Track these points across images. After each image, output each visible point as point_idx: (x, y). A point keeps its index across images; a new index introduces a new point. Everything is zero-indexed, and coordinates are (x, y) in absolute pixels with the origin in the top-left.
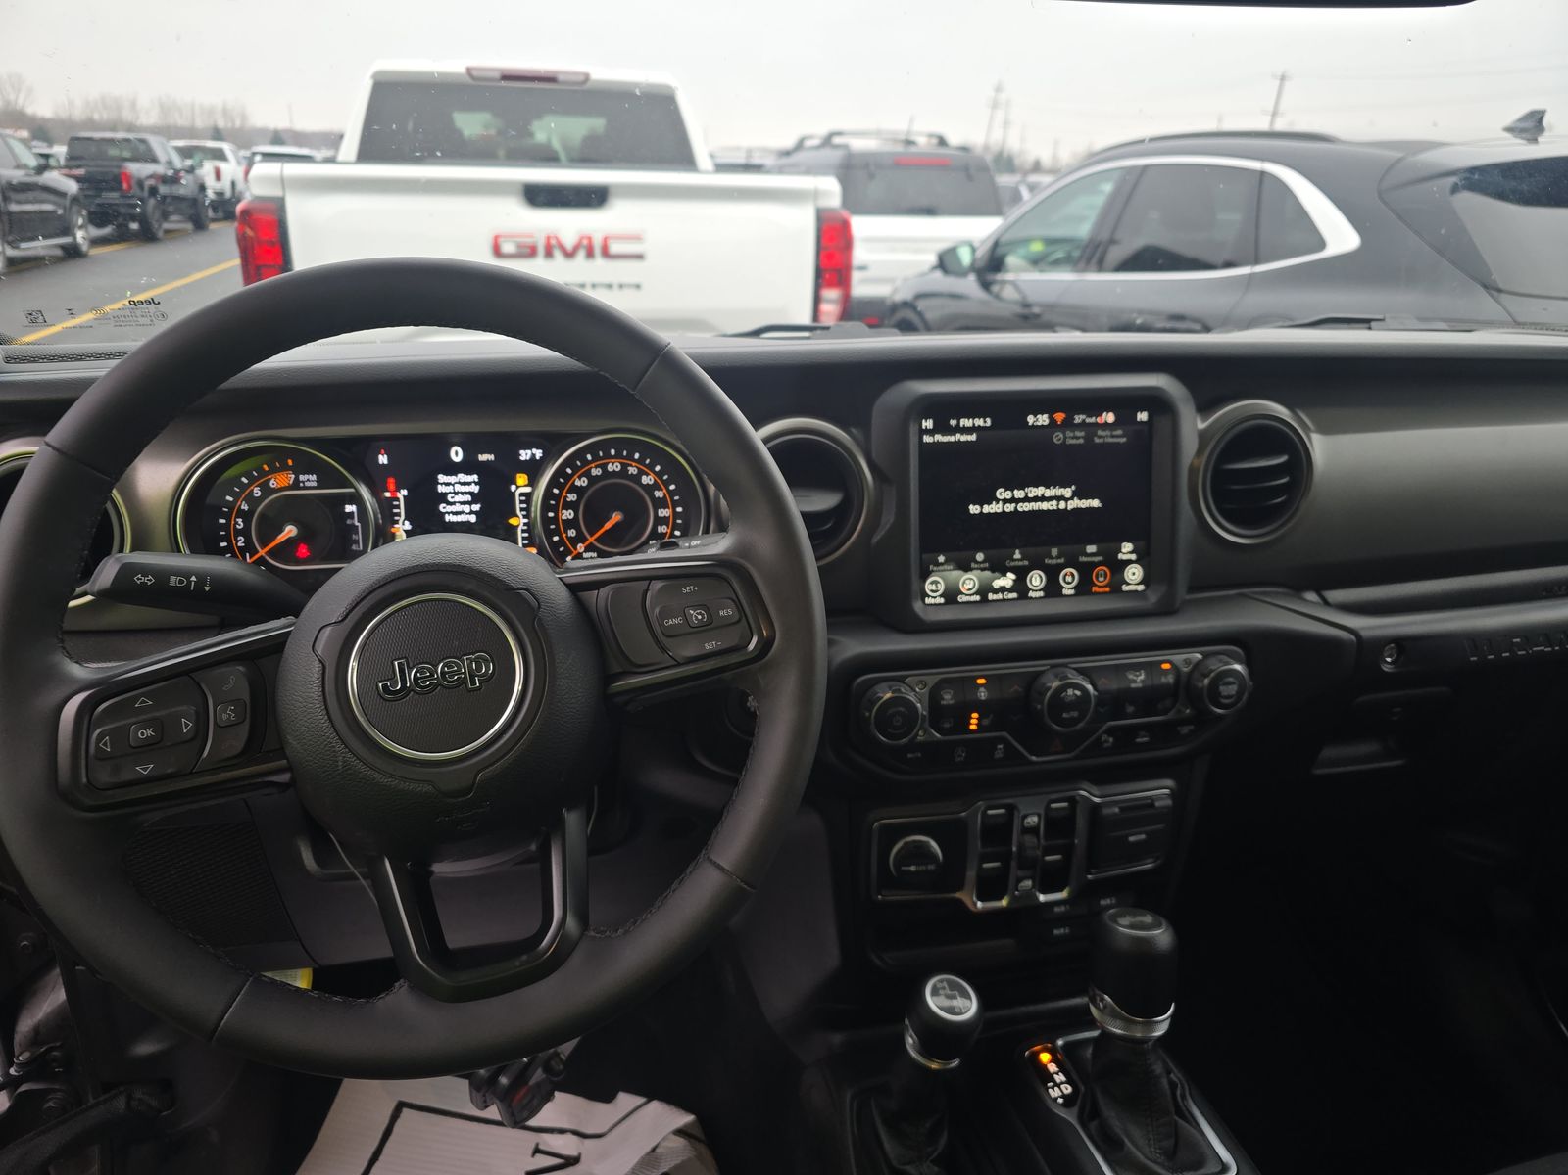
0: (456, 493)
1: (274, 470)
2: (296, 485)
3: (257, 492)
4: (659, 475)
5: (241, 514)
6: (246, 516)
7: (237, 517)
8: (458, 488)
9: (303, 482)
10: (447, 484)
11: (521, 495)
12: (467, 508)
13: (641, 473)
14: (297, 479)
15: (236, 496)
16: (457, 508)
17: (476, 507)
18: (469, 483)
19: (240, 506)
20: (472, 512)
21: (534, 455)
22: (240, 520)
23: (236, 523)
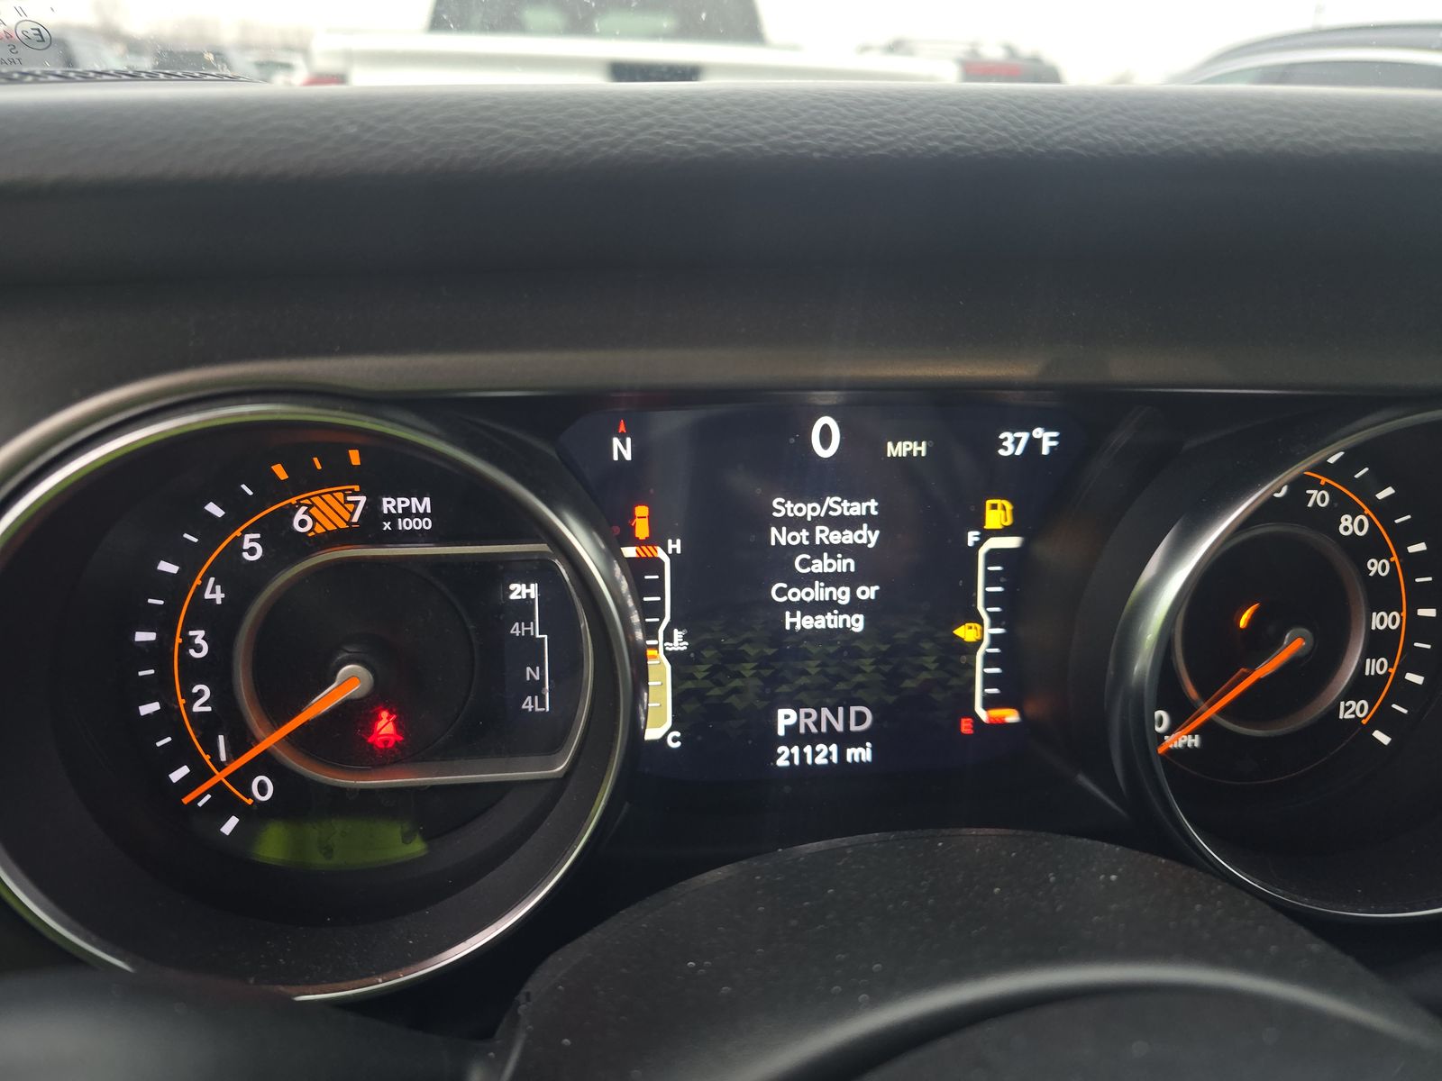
0: (817, 550)
1: (306, 481)
2: (371, 527)
3: (252, 548)
4: (1384, 511)
5: (203, 614)
6: (220, 623)
7: (191, 624)
8: (823, 534)
9: (392, 518)
10: (794, 524)
11: (993, 556)
12: (843, 595)
13: (1342, 505)
14: (373, 509)
15: (190, 560)
16: (819, 593)
17: (869, 592)
18: (852, 523)
19: (202, 589)
20: (855, 606)
21: (1034, 444)
22: (199, 635)
23: (189, 642)
